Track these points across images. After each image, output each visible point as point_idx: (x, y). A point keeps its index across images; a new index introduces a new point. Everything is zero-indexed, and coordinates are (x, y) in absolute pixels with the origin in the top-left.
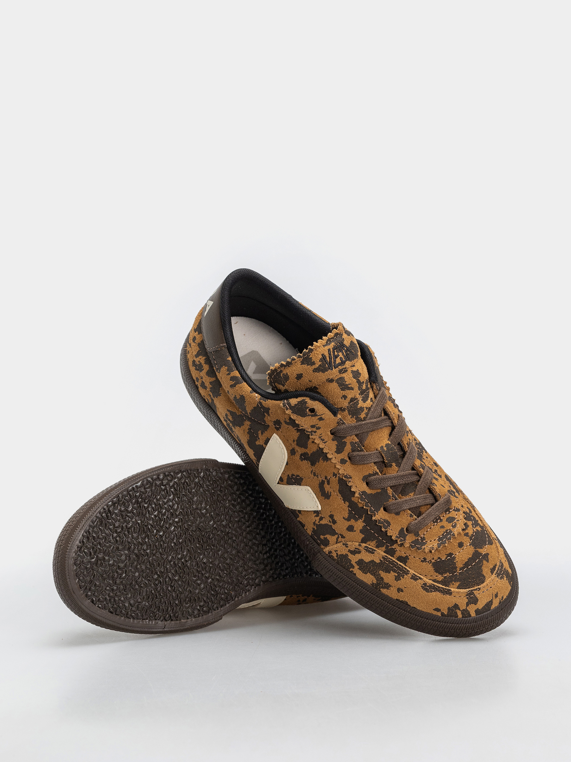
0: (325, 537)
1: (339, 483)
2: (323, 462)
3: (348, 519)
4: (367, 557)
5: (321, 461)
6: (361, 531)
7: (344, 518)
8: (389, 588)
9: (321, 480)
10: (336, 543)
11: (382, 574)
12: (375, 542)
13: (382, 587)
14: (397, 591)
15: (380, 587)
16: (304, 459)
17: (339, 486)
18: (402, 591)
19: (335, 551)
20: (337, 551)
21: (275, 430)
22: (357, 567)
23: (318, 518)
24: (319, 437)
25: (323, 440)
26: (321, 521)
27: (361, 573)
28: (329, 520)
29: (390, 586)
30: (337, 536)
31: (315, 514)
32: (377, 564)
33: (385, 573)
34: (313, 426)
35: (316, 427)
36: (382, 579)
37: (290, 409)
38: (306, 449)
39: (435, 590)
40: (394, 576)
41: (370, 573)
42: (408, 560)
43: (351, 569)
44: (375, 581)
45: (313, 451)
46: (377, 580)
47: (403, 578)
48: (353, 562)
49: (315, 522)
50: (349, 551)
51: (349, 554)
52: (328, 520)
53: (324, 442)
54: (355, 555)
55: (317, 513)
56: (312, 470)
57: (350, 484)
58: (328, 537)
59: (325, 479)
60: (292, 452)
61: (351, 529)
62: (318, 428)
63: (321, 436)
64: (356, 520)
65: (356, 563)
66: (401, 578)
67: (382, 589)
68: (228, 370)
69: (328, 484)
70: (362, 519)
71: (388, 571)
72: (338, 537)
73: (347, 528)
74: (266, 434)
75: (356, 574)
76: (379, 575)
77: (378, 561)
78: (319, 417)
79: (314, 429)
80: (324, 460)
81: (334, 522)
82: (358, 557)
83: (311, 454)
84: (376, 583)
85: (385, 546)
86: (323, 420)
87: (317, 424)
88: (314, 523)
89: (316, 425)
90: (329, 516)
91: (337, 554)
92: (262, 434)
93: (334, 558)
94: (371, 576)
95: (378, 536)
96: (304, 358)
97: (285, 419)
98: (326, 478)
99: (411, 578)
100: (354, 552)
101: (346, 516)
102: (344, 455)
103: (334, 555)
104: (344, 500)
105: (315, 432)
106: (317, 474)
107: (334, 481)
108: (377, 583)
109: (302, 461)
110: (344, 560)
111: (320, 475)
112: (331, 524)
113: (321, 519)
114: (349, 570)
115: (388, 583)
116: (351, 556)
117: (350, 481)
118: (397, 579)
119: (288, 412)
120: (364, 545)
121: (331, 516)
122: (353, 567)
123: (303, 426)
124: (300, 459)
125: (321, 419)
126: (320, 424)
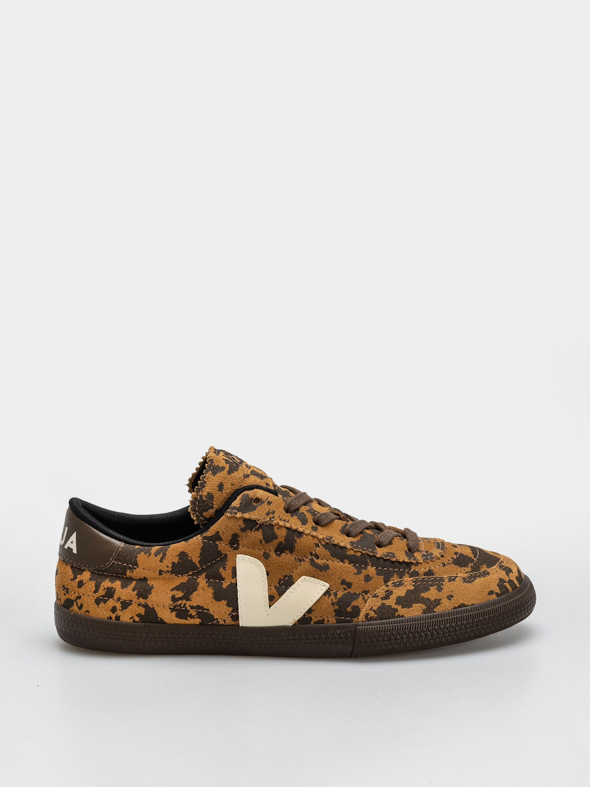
0: (352, 605)
1: (326, 549)
2: (300, 539)
3: (359, 572)
4: (401, 592)
5: (298, 540)
6: (378, 574)
7: (355, 574)
8: (441, 603)
9: (309, 560)
10: (366, 603)
11: (424, 595)
12: (395, 575)
13: (434, 607)
14: (448, 600)
15: (432, 609)
16: (281, 553)
17: (329, 551)
18: (452, 596)
19: (371, 609)
20: (372, 608)
21: (236, 551)
22: (399, 607)
23: (332, 597)
24: (280, 520)
25: (285, 520)
26: (336, 596)
27: (407, 609)
28: (344, 588)
29: (440, 600)
30: (361, 596)
31: (327, 596)
32: (414, 590)
33: (426, 592)
34: (268, 514)
35: (271, 512)
36: (428, 599)
37: (238, 512)
38: (277, 538)
39: (475, 579)
40: (435, 589)
41: (414, 603)
42: (433, 571)
43: (397, 614)
44: (424, 607)
45: (284, 536)
46: (426, 604)
47: (443, 585)
48: (394, 606)
49: (332, 601)
50: (382, 599)
51: (384, 601)
52: (343, 590)
53: (286, 521)
54: (390, 599)
55: (327, 593)
56: (295, 557)
57: (336, 543)
58: (354, 603)
59: (312, 556)
60: (265, 558)
61: (368, 578)
62: (273, 512)
63: (280, 518)
64: (366, 568)
65: (396, 604)
66: (442, 586)
67: (435, 609)
68: (146, 553)
69: (318, 558)
70: (369, 566)
71: (427, 589)
72: (363, 596)
73: (365, 580)
74: (229, 564)
75: (403, 615)
76: (423, 598)
77: (412, 588)
78: (266, 502)
79: (271, 515)
80: (299, 537)
81: (349, 585)
82: (393, 597)
83: (285, 541)
84: (426, 608)
85: (406, 573)
86: (271, 503)
87: (270, 509)
88: (333, 604)
89: (269, 511)
90: (341, 584)
91: (374, 611)
92: (224, 568)
93: (374, 617)
94: (417, 605)
95: (393, 570)
96: (211, 470)
97: (240, 526)
98: (311, 554)
99: (449, 581)
100: (387, 597)
101: (355, 571)
102: (310, 523)
103: (372, 614)
104: (342, 561)
105: (273, 517)
106: (301, 558)
107: (321, 550)
108: (427, 606)
109: (280, 556)
110: (385, 611)
111: (305, 557)
112: (348, 590)
113: (335, 594)
114: (395, 617)
115: (436, 599)
116: (387, 602)
117: (334, 541)
118: (440, 589)
119: (239, 515)
120: (389, 583)
121: (343, 582)
122: (396, 610)
123: (260, 520)
124: (277, 556)
125: (269, 503)
126: (272, 507)
